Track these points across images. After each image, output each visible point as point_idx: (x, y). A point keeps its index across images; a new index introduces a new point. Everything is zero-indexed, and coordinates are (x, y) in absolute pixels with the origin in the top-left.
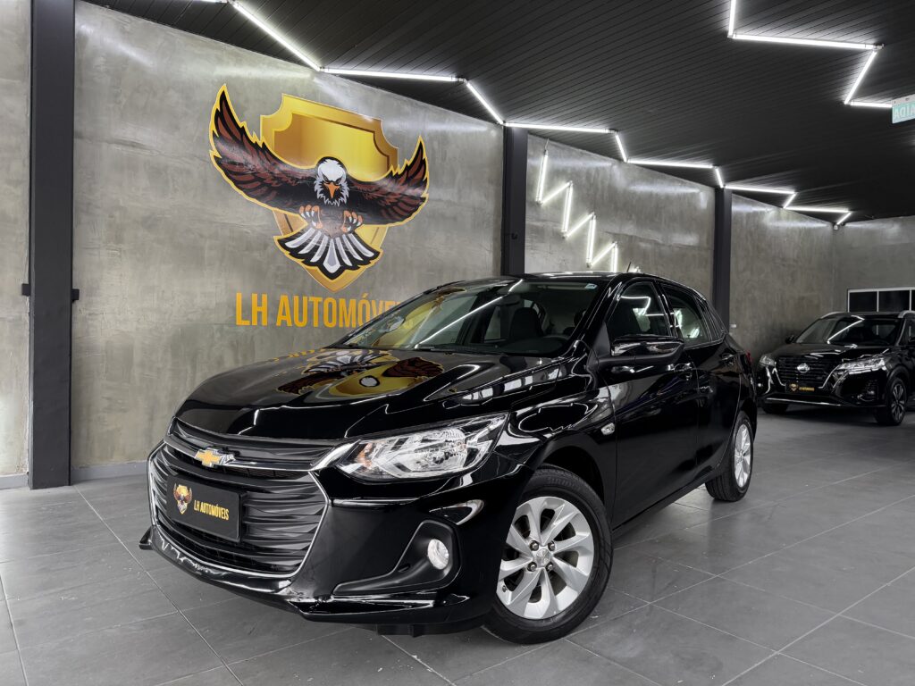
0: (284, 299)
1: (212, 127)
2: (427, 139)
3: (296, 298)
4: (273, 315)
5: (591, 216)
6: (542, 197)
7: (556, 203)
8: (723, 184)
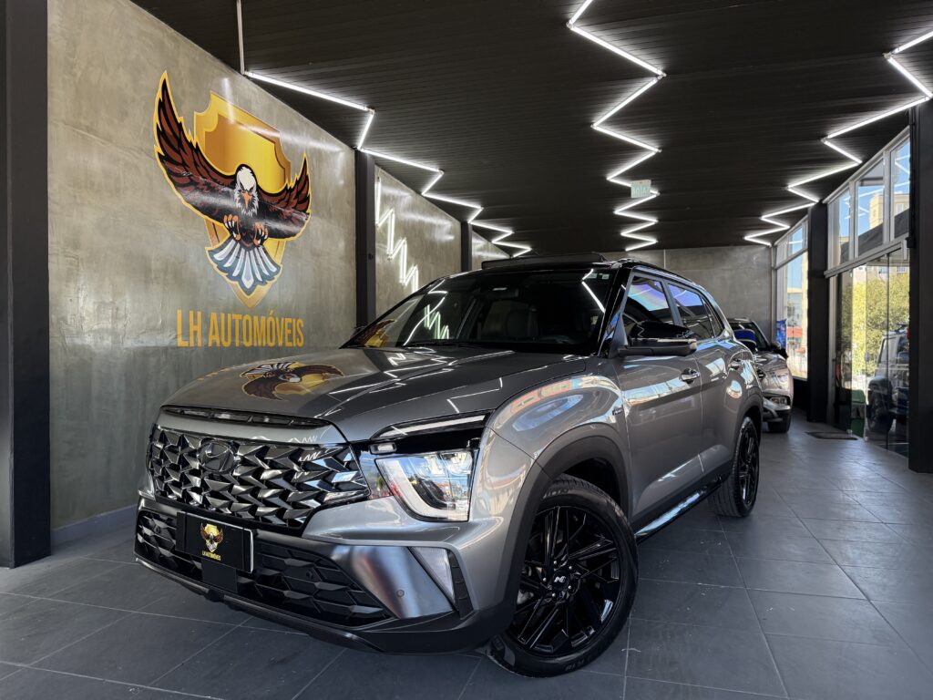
0: (213, 316)
1: (156, 120)
2: (309, 154)
4: (205, 335)
5: (404, 240)
6: (379, 222)
7: (385, 227)
8: (471, 221)
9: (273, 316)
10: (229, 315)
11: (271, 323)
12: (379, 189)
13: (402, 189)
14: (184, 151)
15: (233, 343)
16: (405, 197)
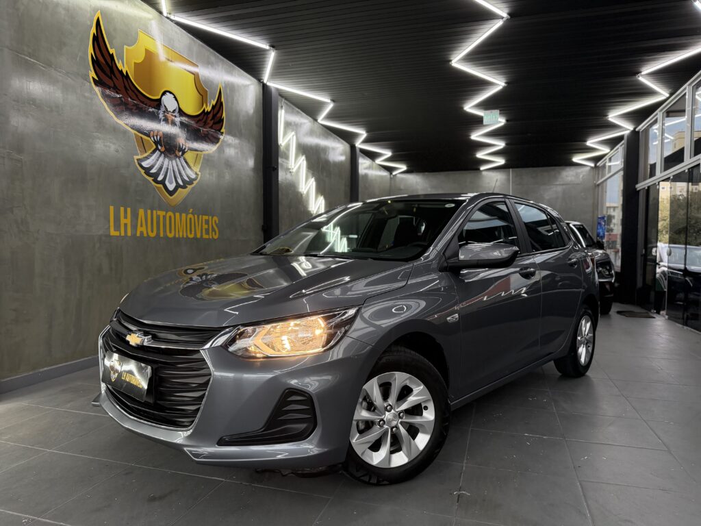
0: (141, 212)
1: (91, 50)
2: (223, 85)
3: (149, 212)
4: (134, 227)
5: (304, 157)
6: (282, 141)
7: (288, 146)
8: (359, 144)
9: (192, 213)
10: (155, 212)
11: (190, 219)
12: (283, 116)
13: (302, 117)
14: (115, 77)
15: (158, 234)
16: (305, 123)
